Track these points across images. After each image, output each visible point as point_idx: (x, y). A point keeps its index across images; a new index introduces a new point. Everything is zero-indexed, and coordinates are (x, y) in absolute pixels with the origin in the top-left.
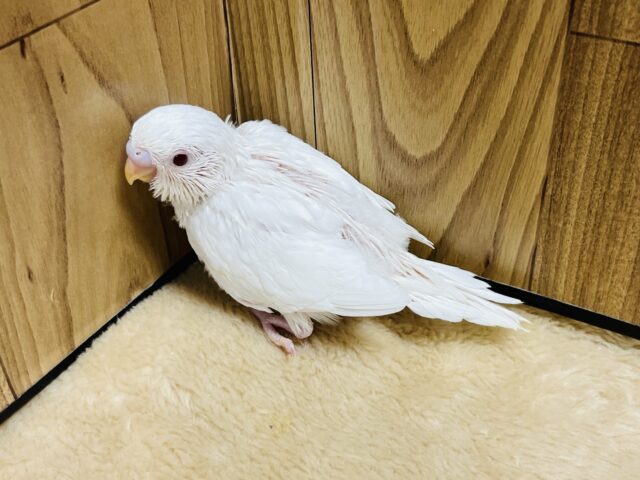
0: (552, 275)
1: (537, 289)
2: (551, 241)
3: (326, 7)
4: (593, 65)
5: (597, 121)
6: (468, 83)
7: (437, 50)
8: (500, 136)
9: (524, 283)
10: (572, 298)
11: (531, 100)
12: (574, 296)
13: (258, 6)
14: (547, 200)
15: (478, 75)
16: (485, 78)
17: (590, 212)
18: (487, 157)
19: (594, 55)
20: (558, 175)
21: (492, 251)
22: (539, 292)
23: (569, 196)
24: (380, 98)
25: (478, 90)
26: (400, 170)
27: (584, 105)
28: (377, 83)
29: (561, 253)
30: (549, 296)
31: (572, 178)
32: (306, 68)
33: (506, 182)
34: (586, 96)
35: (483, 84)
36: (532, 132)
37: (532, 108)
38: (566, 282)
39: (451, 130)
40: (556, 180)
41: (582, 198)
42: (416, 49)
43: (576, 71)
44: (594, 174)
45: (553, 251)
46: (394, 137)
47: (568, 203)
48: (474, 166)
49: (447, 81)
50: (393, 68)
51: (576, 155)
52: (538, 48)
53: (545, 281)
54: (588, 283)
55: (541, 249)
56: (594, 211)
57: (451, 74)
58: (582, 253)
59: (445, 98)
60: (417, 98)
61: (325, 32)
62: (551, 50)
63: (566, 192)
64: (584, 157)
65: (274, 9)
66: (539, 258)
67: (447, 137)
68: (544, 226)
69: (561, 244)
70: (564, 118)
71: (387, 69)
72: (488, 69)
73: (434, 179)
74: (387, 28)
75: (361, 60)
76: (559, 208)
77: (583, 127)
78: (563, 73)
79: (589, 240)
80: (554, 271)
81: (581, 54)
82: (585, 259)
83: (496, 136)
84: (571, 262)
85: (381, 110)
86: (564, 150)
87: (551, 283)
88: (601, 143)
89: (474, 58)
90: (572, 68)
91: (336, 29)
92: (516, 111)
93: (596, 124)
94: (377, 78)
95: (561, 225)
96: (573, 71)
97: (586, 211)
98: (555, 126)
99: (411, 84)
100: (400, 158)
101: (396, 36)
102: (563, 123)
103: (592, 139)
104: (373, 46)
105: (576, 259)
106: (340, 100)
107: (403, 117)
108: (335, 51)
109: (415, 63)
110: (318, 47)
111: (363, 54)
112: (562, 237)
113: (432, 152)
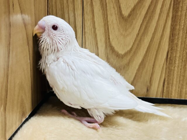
0: (170, 89)
1: (165, 96)
2: (170, 75)
3: (90, 3)
4: (182, 8)
5: (183, 27)
6: (141, 22)
7: (131, 12)
8: (152, 39)
9: (160, 95)
10: (177, 96)
11: (162, 24)
12: (178, 95)
13: (61, 7)
14: (168, 59)
15: (145, 18)
16: (147, 19)
17: (182, 60)
18: (148, 48)
19: (182, 5)
20: (172, 49)
21: (149, 85)
22: (166, 97)
23: (176, 56)
24: (109, 33)
25: (145, 24)
26: (116, 61)
27: (180, 23)
28: (108, 28)
29: (173, 79)
30: (170, 98)
31: (176, 49)
32: (80, 28)
33: (154, 56)
34: (180, 19)
35: (146, 21)
36: (163, 35)
37: (163, 27)
38: (175, 90)
39: (135, 41)
40: (172, 51)
41: (180, 56)
42: (123, 13)
43: (177, 11)
44: (183, 46)
45: (170, 79)
46: (114, 48)
47: (175, 59)
48: (143, 53)
49: (134, 22)
50: (115, 21)
51: (177, 41)
52: (165, 5)
53: (168, 92)
54: (182, 89)
55: (166, 79)
56: (184, 60)
57: (136, 20)
58: (180, 77)
59: (133, 29)
60: (123, 30)
61: (89, 13)
62: (169, 5)
63: (174, 55)
64: (180, 41)
65: (68, 8)
66: (166, 83)
67: (134, 43)
68: (168, 70)
69: (173, 75)
70: (173, 28)
71: (112, 22)
72: (149, 15)
73: (128, 61)
74: (113, 6)
75: (102, 20)
76: (172, 62)
77: (179, 30)
78: (173, 12)
79: (182, 71)
80: (171, 87)
81: (178, 5)
82: (181, 79)
83: (151, 40)
84: (177, 81)
85: (109, 38)
86: (173, 40)
87: (170, 92)
88: (185, 35)
89: (144, 12)
90: (175, 10)
91: (93, 11)
92: (158, 29)
93: (183, 28)
94: (108, 27)
95: (173, 68)
96: (175, 11)
97: (181, 61)
98: (171, 31)
99: (121, 26)
100: (116, 55)
101: (116, 9)
102: (173, 30)
103: (182, 34)
104: (107, 15)
105: (178, 80)
106: (93, 38)
107: (118, 39)
108: (92, 19)
109: (123, 18)
110: (86, 19)
111: (103, 18)
112: (174, 72)
113: (128, 51)
